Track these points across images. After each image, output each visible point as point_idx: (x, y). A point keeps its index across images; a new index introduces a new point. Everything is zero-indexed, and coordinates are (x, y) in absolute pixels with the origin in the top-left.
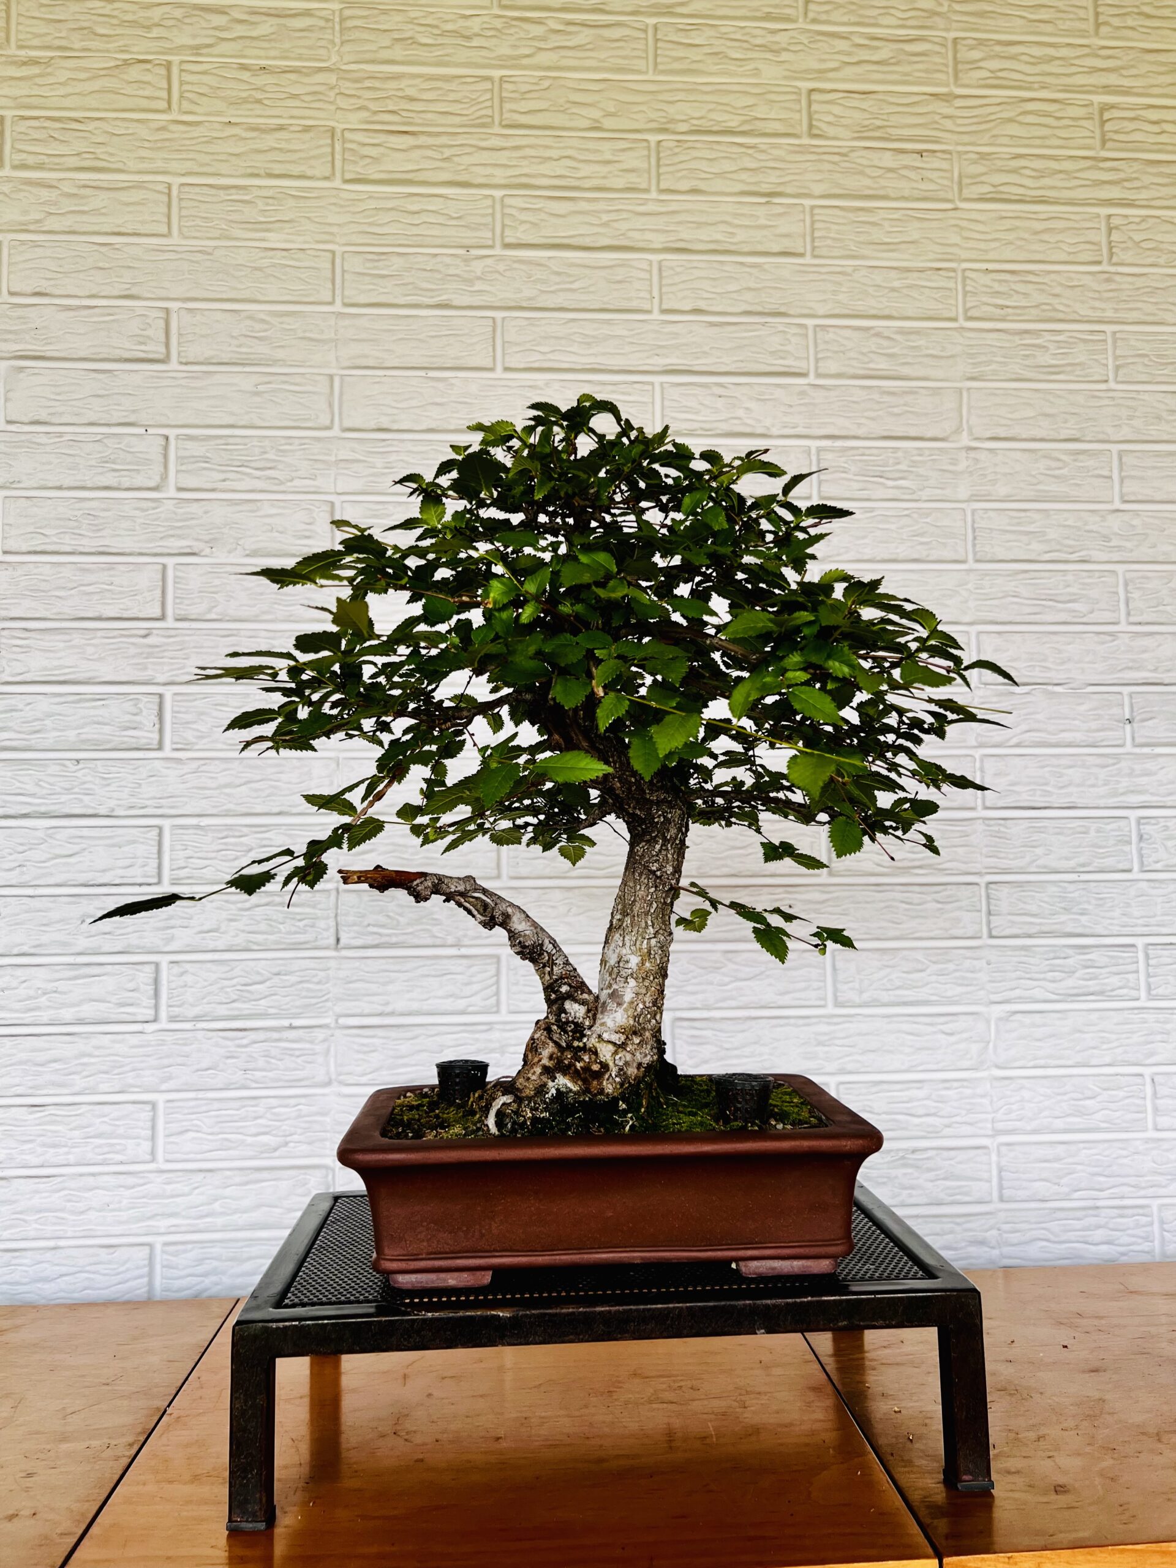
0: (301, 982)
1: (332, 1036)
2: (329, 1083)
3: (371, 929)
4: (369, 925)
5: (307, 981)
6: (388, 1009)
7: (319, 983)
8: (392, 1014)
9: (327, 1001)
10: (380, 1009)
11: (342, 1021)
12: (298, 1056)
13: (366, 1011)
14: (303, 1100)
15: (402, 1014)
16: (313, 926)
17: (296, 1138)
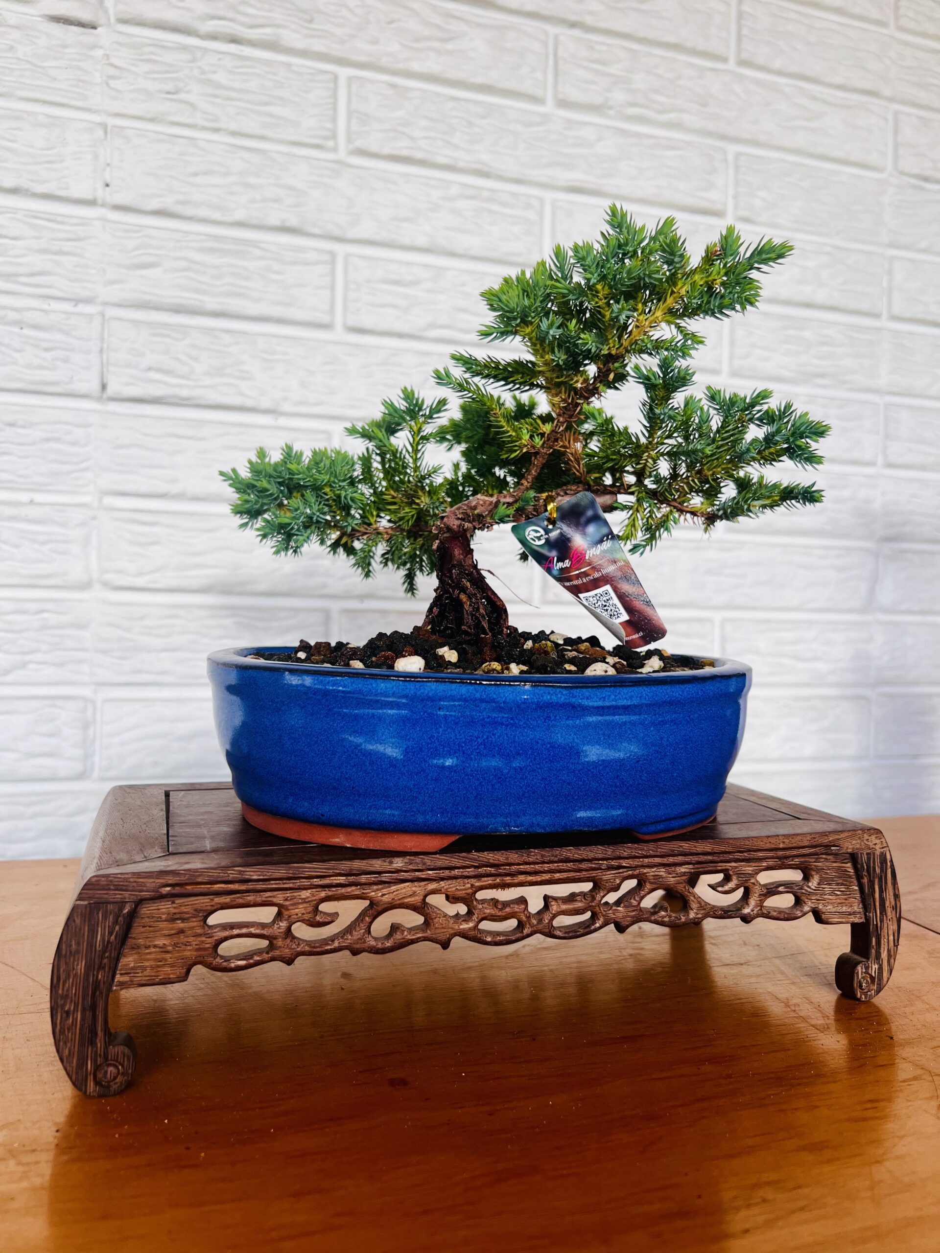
0: (48, 440)
1: (94, 518)
2: (86, 586)
3: (153, 375)
4: (150, 369)
5: (57, 440)
6: (175, 489)
7: (74, 444)
8: (180, 497)
9: (86, 469)
10: (162, 488)
11: (109, 501)
12: (44, 543)
13: (144, 489)
14: (50, 606)
15: (196, 499)
16: (66, 361)
17: (38, 657)
